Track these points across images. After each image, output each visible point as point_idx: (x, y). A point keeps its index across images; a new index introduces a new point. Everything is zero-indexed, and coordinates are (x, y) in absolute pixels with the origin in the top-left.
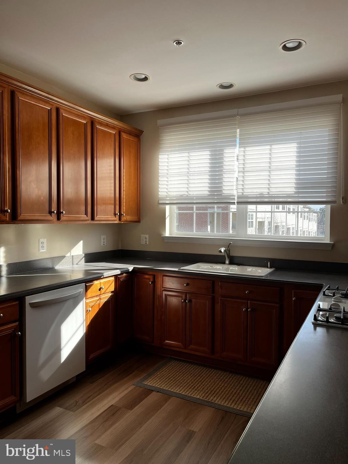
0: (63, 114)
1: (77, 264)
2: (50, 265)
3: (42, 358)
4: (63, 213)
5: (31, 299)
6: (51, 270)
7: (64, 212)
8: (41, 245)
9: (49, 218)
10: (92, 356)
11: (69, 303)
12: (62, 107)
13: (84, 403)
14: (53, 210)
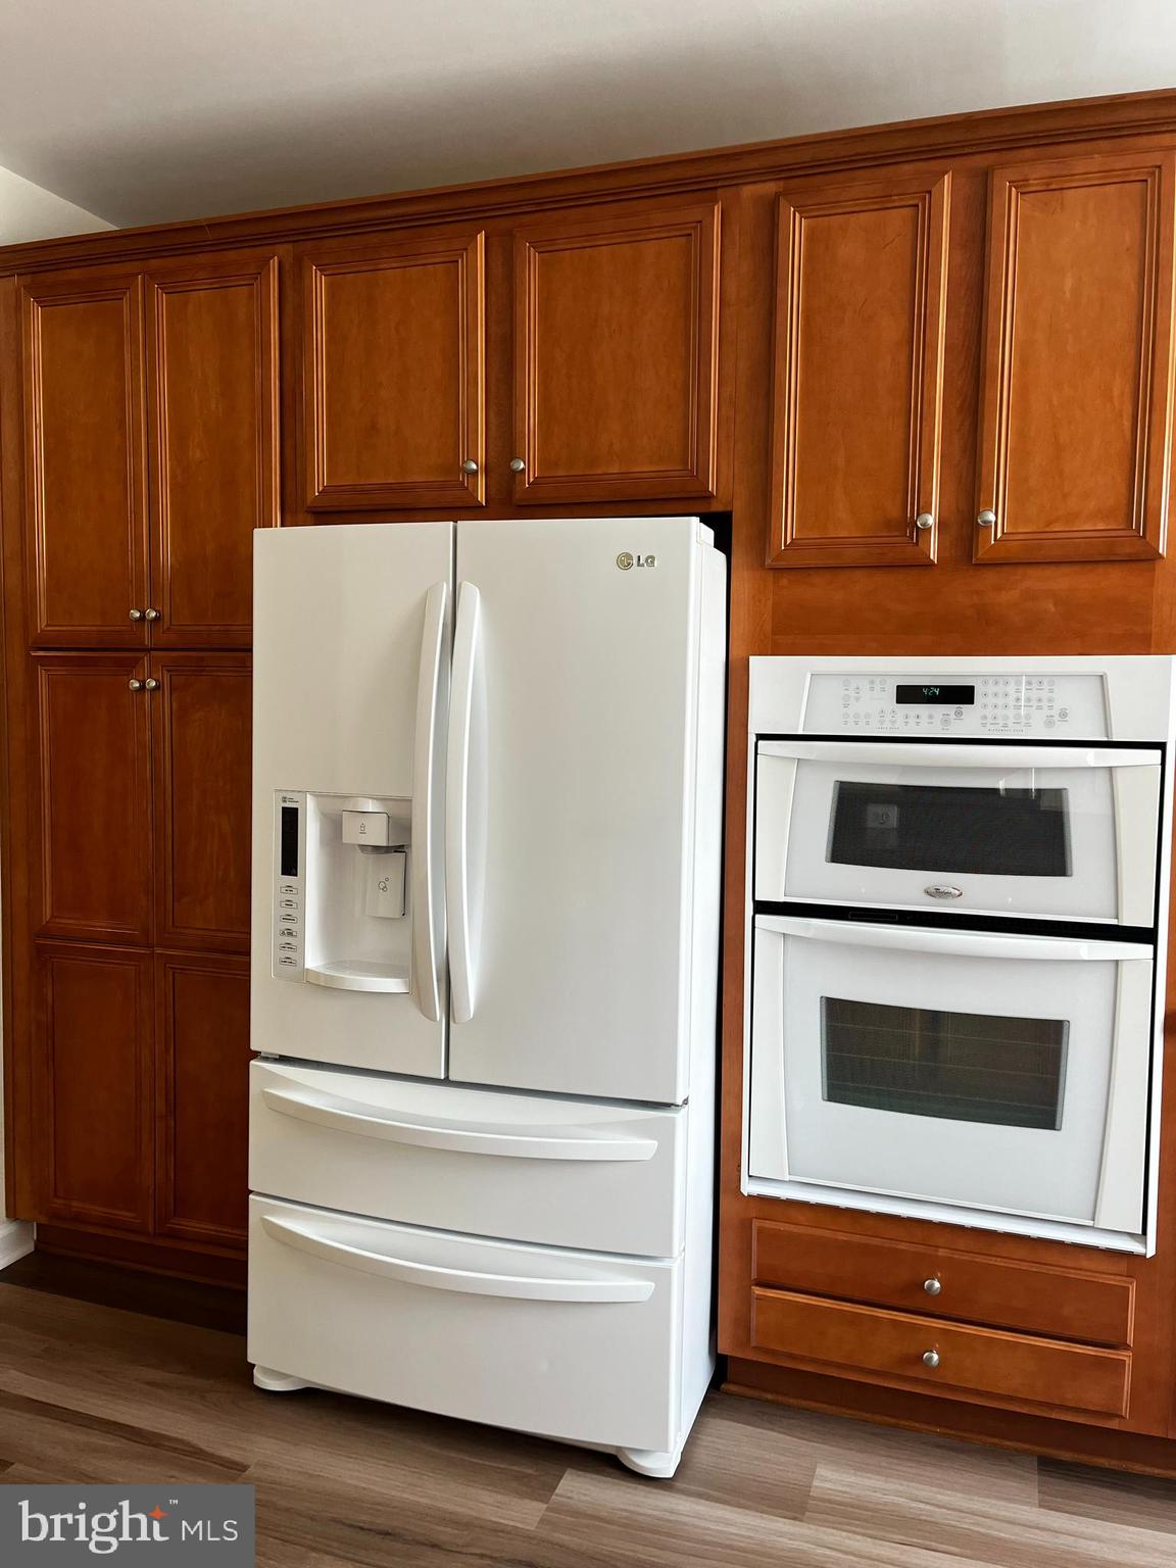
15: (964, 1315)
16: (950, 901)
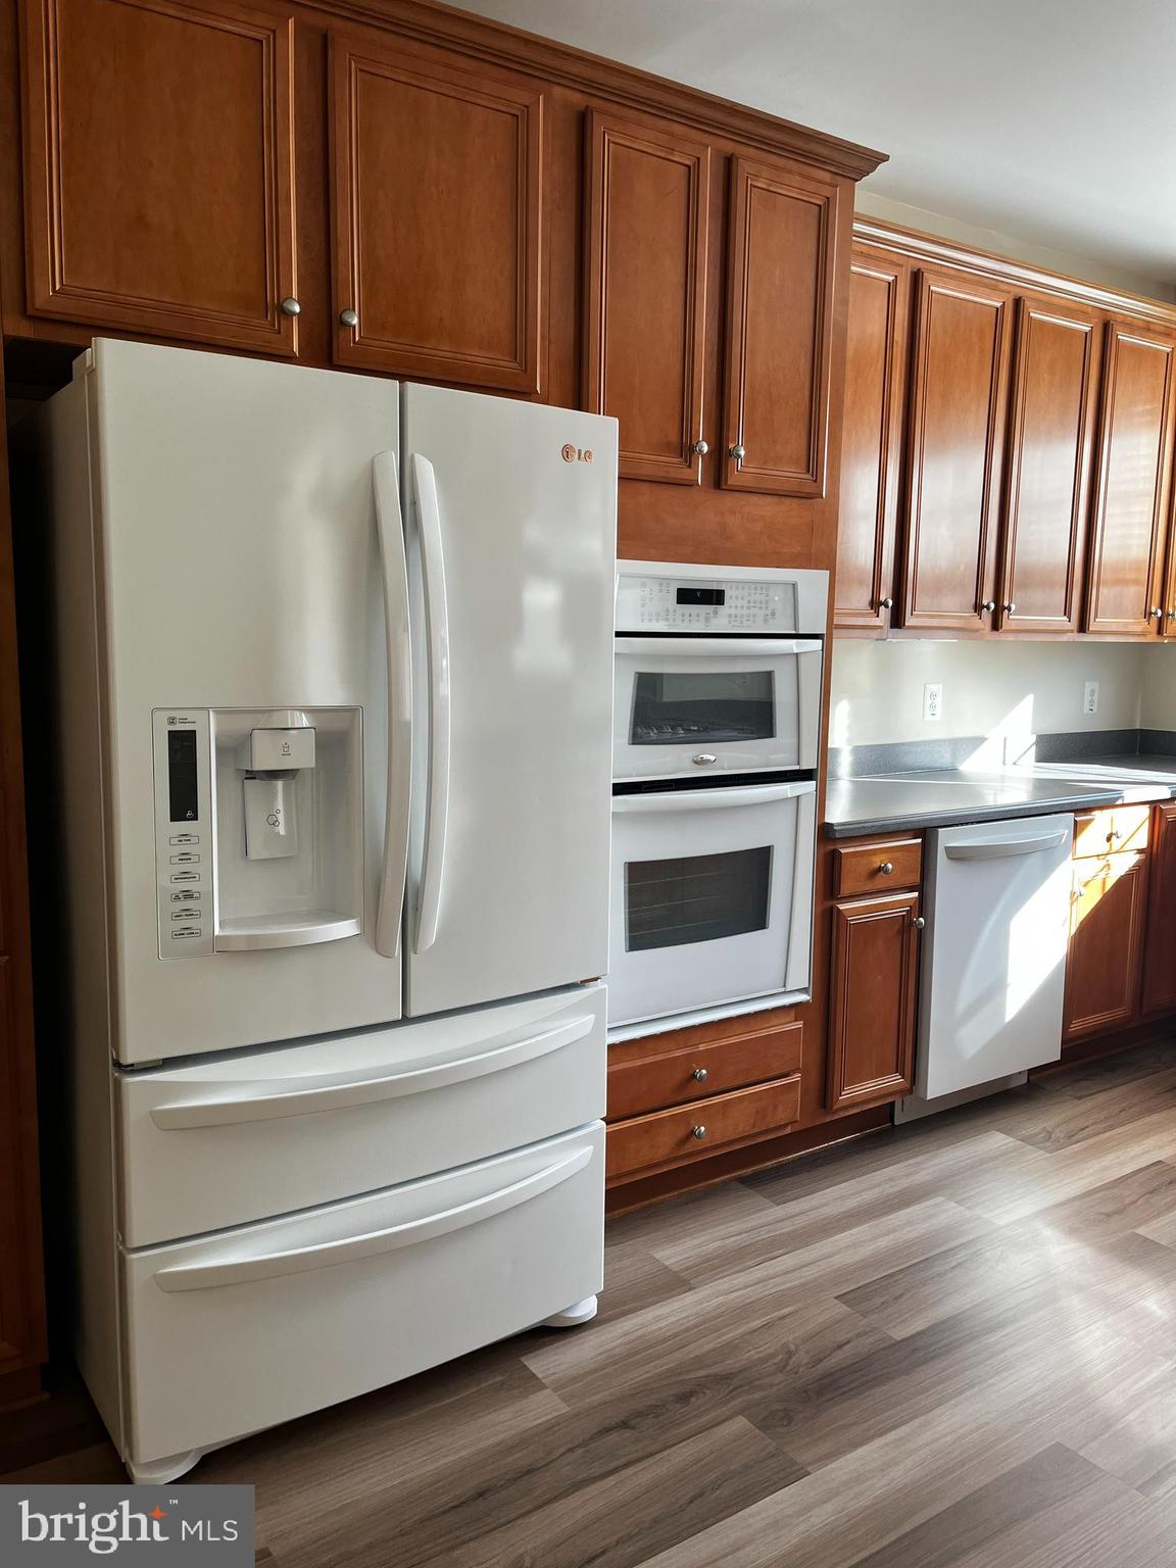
0: (1032, 314)
1: (1015, 763)
2: (944, 759)
3: (965, 997)
4: (1009, 610)
5: (947, 838)
6: (950, 772)
7: (1013, 607)
8: (929, 701)
9: (976, 622)
10: (1076, 1026)
11: (1034, 861)
12: (1029, 293)
13: (1071, 1138)
14: (985, 603)
15: (714, 1089)
16: (710, 765)
